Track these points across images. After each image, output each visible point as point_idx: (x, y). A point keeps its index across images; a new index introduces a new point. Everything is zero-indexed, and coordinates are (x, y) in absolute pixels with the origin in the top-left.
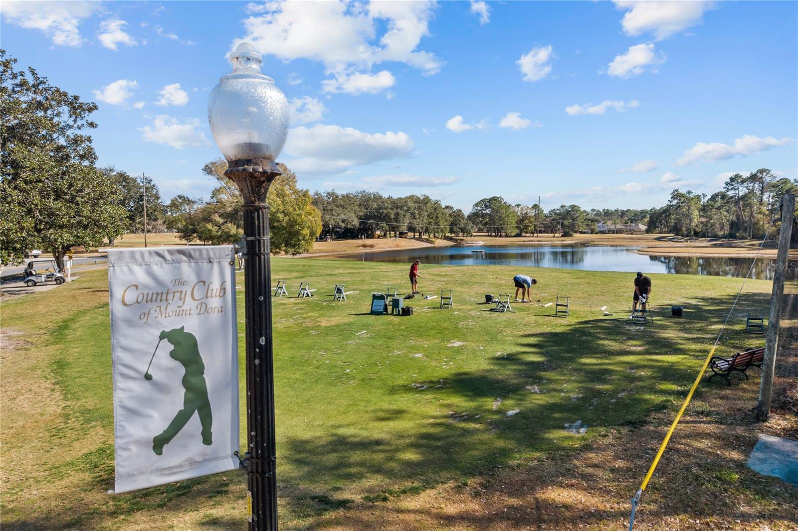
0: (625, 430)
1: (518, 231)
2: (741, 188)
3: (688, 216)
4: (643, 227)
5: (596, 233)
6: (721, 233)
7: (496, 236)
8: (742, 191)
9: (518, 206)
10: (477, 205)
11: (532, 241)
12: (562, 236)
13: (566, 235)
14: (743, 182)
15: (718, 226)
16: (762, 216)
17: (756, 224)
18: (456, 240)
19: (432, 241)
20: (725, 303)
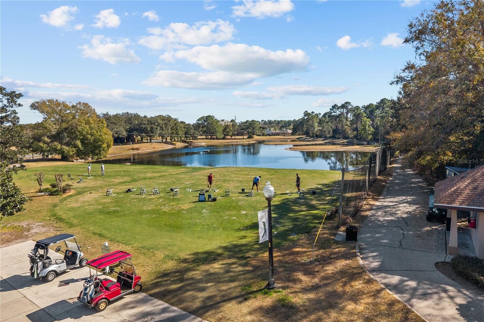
0: (306, 234)
1: (223, 136)
2: (337, 112)
3: (313, 126)
4: (290, 131)
5: (266, 136)
6: (328, 136)
7: (211, 139)
8: (338, 113)
9: (223, 120)
10: (199, 120)
11: (232, 142)
12: (248, 138)
13: (250, 137)
14: (338, 108)
15: (327, 132)
16: (347, 127)
17: (345, 131)
18: (188, 142)
19: (174, 144)
20: (330, 186)
